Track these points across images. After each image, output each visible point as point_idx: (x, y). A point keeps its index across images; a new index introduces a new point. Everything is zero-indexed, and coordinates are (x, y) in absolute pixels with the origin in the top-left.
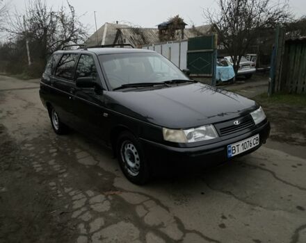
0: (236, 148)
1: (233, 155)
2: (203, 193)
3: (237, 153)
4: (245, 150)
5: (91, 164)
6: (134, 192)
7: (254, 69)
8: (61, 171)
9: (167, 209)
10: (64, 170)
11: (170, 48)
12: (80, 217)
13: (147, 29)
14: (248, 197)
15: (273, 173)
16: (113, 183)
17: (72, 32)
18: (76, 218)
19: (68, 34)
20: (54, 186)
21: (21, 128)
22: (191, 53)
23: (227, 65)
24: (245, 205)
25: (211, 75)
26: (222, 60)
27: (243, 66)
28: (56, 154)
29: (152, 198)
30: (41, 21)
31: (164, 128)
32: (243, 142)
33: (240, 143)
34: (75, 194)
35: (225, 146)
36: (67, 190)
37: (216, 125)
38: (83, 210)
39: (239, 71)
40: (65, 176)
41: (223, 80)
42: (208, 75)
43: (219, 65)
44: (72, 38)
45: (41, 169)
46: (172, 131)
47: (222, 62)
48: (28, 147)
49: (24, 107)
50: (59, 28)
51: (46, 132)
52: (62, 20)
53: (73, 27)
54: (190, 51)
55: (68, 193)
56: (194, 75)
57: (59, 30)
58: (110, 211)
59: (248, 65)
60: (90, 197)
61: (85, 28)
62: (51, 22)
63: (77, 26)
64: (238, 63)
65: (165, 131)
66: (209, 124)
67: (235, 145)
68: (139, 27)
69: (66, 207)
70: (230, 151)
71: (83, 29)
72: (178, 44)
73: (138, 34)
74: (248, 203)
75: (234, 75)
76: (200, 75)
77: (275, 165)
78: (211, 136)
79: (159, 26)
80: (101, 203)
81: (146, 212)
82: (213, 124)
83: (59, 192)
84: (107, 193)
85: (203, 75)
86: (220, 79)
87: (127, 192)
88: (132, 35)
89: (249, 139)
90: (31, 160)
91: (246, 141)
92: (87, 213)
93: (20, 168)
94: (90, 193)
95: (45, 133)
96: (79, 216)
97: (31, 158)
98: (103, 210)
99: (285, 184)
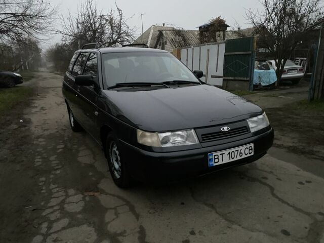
0: (220, 157)
1: (215, 164)
2: (183, 204)
3: (220, 163)
4: (232, 160)
5: (88, 162)
6: (114, 195)
7: (302, 74)
8: (57, 167)
9: (138, 216)
10: (60, 167)
11: (208, 50)
12: (49, 216)
13: (189, 31)
14: (229, 213)
15: (272, 189)
16: (98, 183)
17: (119, 34)
18: (45, 216)
19: (115, 36)
20: (42, 182)
21: (44, 124)
22: (228, 55)
23: (269, 69)
24: (223, 222)
25: (248, 79)
26: (264, 63)
27: (290, 70)
28: (61, 150)
29: (128, 203)
30: (91, 24)
31: (138, 130)
32: (230, 151)
33: (226, 152)
34: (58, 192)
35: (206, 154)
36: (52, 186)
37: (197, 130)
38: (55, 208)
39: (283, 76)
40: (58, 172)
41: (263, 84)
42: (245, 79)
43: (260, 68)
44: (119, 40)
45: (40, 163)
46: (148, 134)
47: (263, 66)
48: (41, 142)
49: (58, 104)
50: (108, 30)
51: (64, 128)
52: (111, 23)
53: (120, 29)
54: (227, 54)
55: (51, 190)
56: (231, 78)
57: (107, 32)
58: (80, 213)
59: (294, 69)
60: (69, 196)
61: (131, 30)
62: (101, 24)
63: (124, 28)
64: (283, 67)
65: (140, 132)
66: (191, 129)
67: (218, 153)
68: (181, 29)
69: (42, 204)
70: (211, 160)
71: (129, 31)
72: (217, 46)
73: (179, 36)
74: (226, 220)
75: (276, 79)
76: (237, 78)
77: (280, 179)
78: (191, 142)
79: (200, 28)
80: (76, 203)
81: (115, 217)
82: (195, 129)
83: (44, 188)
84: (86, 194)
85: (240, 78)
86: (260, 84)
87: (107, 194)
88: (173, 37)
89: (239, 148)
90: (37, 154)
91: (234, 150)
92: (57, 212)
93: (23, 161)
94: (71, 191)
95: (62, 129)
96: (48, 214)
97: (38, 152)
98: (73, 211)
99: (280, 202)
